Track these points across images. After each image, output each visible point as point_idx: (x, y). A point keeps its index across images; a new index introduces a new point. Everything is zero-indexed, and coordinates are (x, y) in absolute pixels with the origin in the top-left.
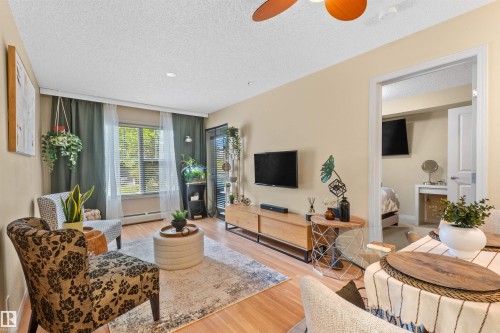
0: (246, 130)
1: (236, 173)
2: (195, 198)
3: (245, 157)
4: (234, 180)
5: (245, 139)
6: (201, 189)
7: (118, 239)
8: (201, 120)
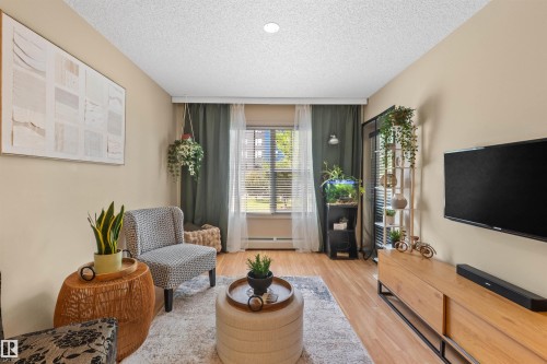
0: (430, 110)
1: (406, 191)
2: (341, 226)
3: (425, 162)
4: (400, 204)
5: (428, 128)
6: (351, 214)
7: (212, 274)
8: (356, 110)
